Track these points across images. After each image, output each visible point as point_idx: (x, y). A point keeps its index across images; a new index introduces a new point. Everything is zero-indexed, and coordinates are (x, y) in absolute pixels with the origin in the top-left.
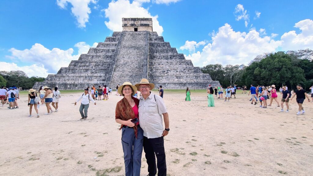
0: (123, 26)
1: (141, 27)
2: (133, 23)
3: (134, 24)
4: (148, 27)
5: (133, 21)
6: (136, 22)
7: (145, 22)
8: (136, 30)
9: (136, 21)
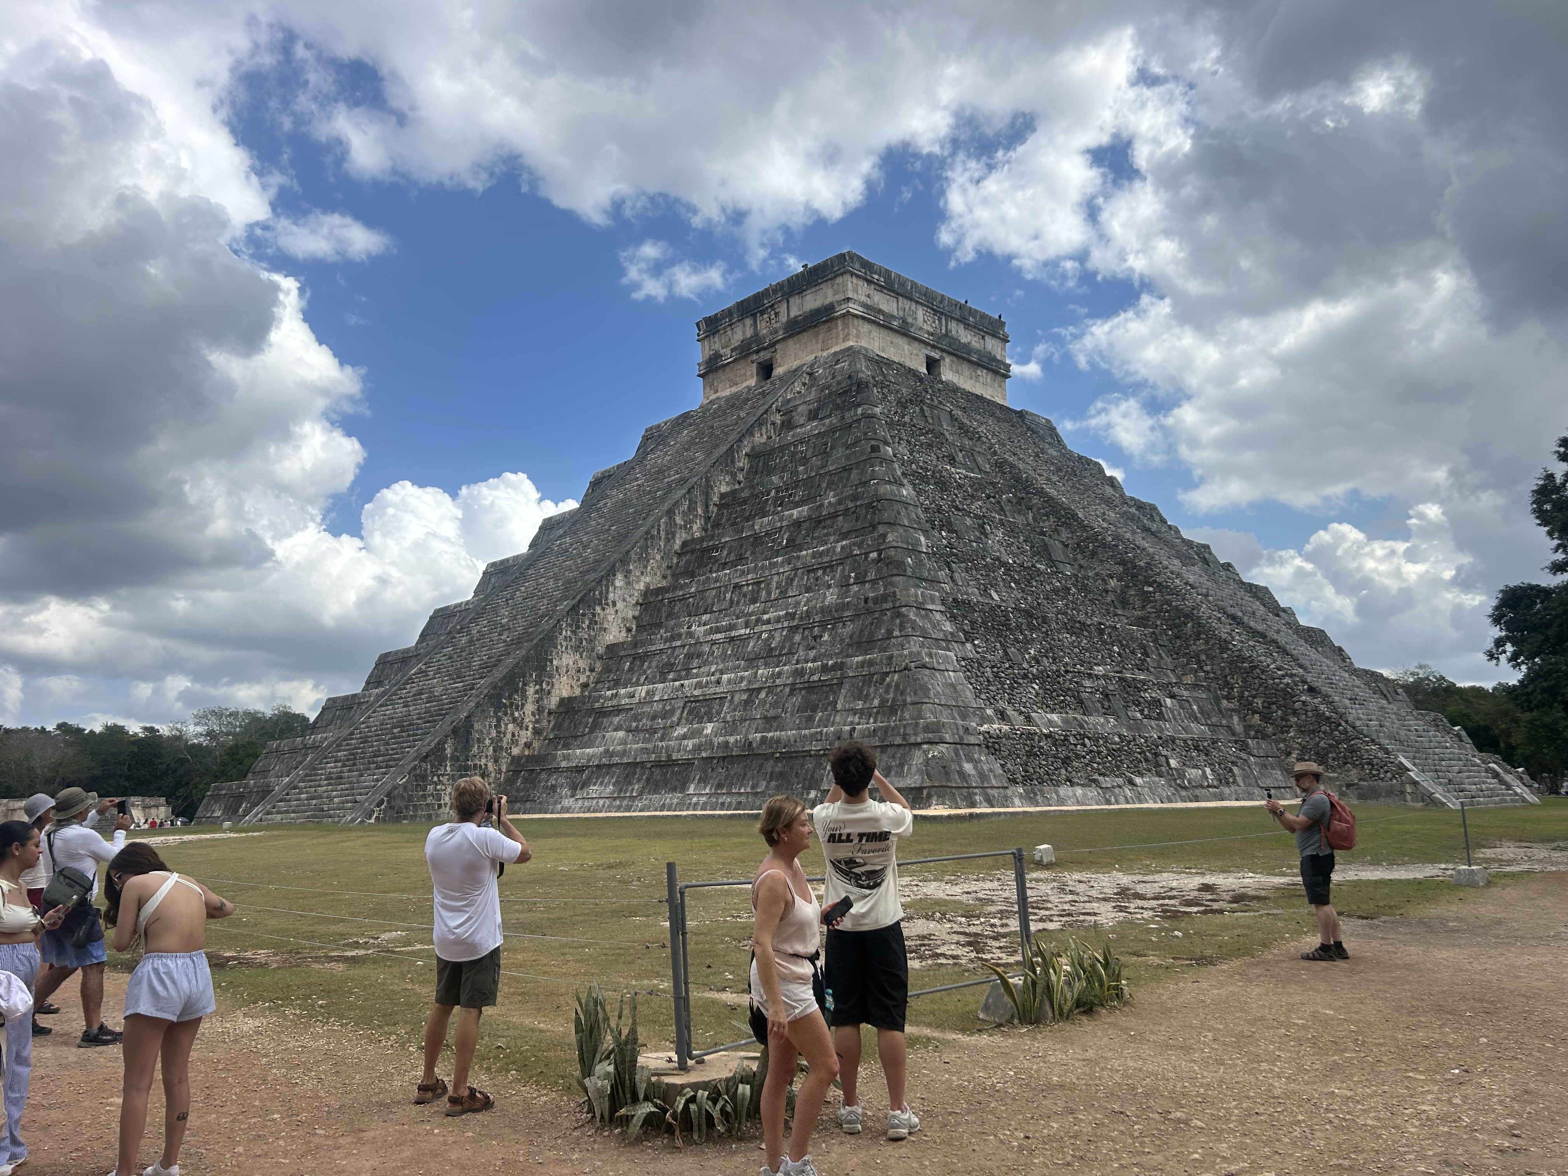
0: (699, 376)
1: (790, 342)
2: (749, 333)
3: (756, 337)
4: (830, 330)
5: (749, 322)
6: (765, 316)
7: (811, 301)
8: (766, 370)
9: (762, 313)
